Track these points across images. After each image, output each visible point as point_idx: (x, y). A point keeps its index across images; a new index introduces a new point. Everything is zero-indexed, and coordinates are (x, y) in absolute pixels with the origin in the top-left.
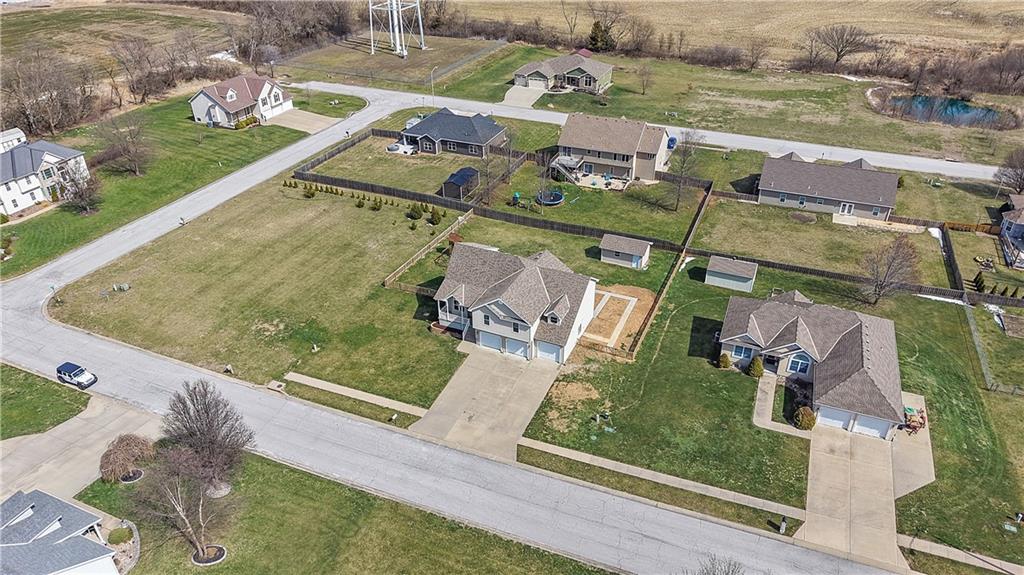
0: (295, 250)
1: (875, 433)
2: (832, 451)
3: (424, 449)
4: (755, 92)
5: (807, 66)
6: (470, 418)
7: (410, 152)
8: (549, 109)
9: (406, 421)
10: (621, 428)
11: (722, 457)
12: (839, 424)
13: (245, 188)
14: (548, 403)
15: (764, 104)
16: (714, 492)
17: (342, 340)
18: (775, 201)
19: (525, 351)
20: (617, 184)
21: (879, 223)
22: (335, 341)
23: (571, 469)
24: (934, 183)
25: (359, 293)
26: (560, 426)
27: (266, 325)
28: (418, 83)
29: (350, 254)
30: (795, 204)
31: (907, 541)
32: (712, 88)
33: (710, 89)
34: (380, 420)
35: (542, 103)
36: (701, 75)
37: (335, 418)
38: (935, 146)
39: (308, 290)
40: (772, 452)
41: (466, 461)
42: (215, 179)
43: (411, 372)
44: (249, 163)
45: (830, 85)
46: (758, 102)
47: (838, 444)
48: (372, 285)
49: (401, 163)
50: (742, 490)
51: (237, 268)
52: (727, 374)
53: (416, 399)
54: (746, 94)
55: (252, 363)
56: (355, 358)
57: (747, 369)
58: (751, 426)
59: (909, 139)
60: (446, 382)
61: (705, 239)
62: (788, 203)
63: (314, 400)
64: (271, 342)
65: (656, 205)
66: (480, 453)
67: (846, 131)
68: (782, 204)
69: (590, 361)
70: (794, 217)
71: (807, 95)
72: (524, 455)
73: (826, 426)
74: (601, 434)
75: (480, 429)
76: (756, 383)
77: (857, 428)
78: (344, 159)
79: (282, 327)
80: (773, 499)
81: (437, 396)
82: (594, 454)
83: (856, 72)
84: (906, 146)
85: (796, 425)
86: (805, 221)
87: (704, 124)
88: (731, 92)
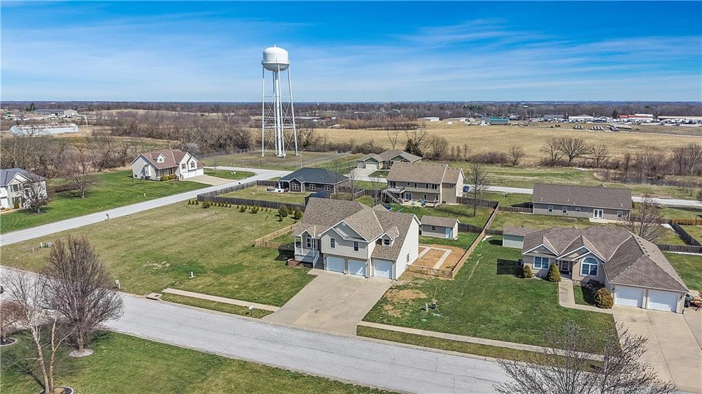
0: (189, 230)
1: (666, 308)
2: (634, 320)
3: (275, 330)
4: (519, 174)
5: (551, 163)
6: (317, 311)
7: (282, 191)
8: (380, 177)
9: (260, 314)
10: (447, 314)
11: (538, 327)
12: (633, 303)
13: (160, 205)
14: (384, 300)
15: (526, 177)
17: (215, 272)
18: (545, 211)
19: (364, 271)
22: (209, 272)
23: (405, 339)
25: (233, 249)
26: (394, 314)
27: (155, 264)
29: (230, 232)
30: (559, 212)
34: (238, 314)
35: (375, 174)
37: (200, 313)
39: (194, 248)
40: (582, 323)
41: (311, 336)
42: (139, 202)
43: (269, 287)
44: (166, 196)
45: (568, 171)
46: (522, 177)
47: (637, 316)
48: (244, 246)
49: (276, 195)
51: (141, 238)
52: (531, 282)
53: (271, 302)
54: (514, 174)
55: (137, 284)
56: (223, 280)
57: (547, 277)
58: (559, 307)
60: (298, 292)
61: (498, 228)
62: (555, 212)
63: (184, 303)
64: (157, 272)
65: (459, 214)
66: (324, 331)
68: (550, 213)
69: (417, 279)
71: (554, 175)
72: (361, 331)
74: (430, 318)
75: (325, 317)
76: (556, 285)
77: (650, 305)
78: (235, 194)
79: (168, 265)
81: (289, 299)
82: (424, 329)
83: (584, 166)
85: (597, 305)
88: (503, 174)
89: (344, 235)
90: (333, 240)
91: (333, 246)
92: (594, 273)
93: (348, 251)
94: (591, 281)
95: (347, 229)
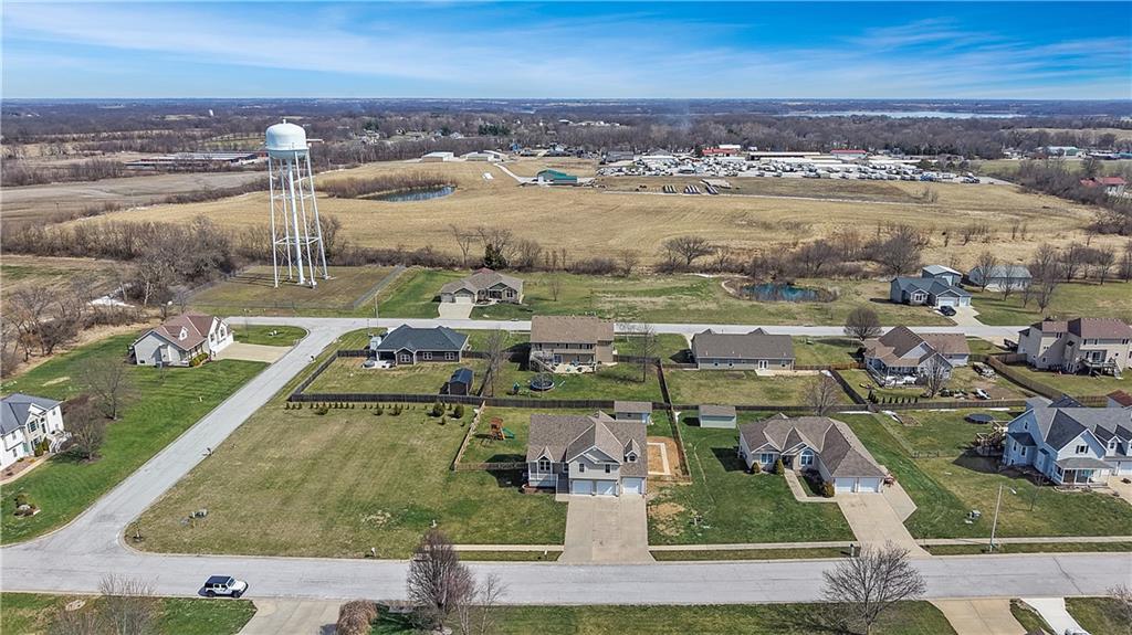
0: (347, 457)
1: (871, 490)
2: (853, 506)
3: (581, 570)
4: (642, 291)
5: (668, 269)
6: (601, 543)
7: (388, 366)
8: (486, 319)
9: (554, 556)
10: (714, 524)
11: (791, 524)
12: (849, 489)
13: (247, 417)
14: (652, 522)
15: (654, 299)
16: (798, 545)
17: (451, 514)
18: (711, 366)
19: (613, 490)
20: (586, 368)
21: (788, 372)
22: (445, 515)
23: (698, 556)
24: (806, 342)
25: (436, 479)
26: (671, 532)
27: (373, 517)
28: (345, 308)
29: (401, 452)
30: (726, 366)
31: (922, 542)
32: (606, 291)
33: (604, 292)
34: (530, 560)
35: (477, 314)
36: (590, 282)
37: (493, 567)
38: (791, 317)
39: (388, 484)
40: (820, 515)
41: (619, 569)
42: (205, 413)
43: (530, 524)
44: (229, 395)
45: (692, 282)
46: (647, 299)
47: (854, 500)
48: (442, 472)
49: (387, 376)
50: (814, 540)
51: (304, 480)
52: (762, 477)
53: (548, 540)
54: (636, 294)
55: (384, 546)
56: (474, 524)
57: (774, 470)
58: (798, 503)
59: (770, 314)
60: (565, 524)
61: (678, 398)
62: (721, 366)
64: (388, 527)
65: (625, 379)
66: (625, 563)
67: (726, 313)
68: (716, 368)
69: (661, 489)
70: (730, 375)
71: (681, 290)
72: (657, 556)
73: (841, 492)
74: (703, 531)
75: (614, 548)
76: (784, 477)
77: (860, 489)
78: (327, 380)
79: (388, 515)
80: (835, 540)
81: (564, 535)
82: (706, 544)
83: (706, 271)
84: (772, 319)
85: (824, 496)
86: (740, 377)
87: (620, 318)
88: (623, 293)
89: (594, 459)
90: (582, 465)
91: (582, 470)
92: (810, 462)
93: (600, 474)
94: (809, 471)
95: (598, 453)
